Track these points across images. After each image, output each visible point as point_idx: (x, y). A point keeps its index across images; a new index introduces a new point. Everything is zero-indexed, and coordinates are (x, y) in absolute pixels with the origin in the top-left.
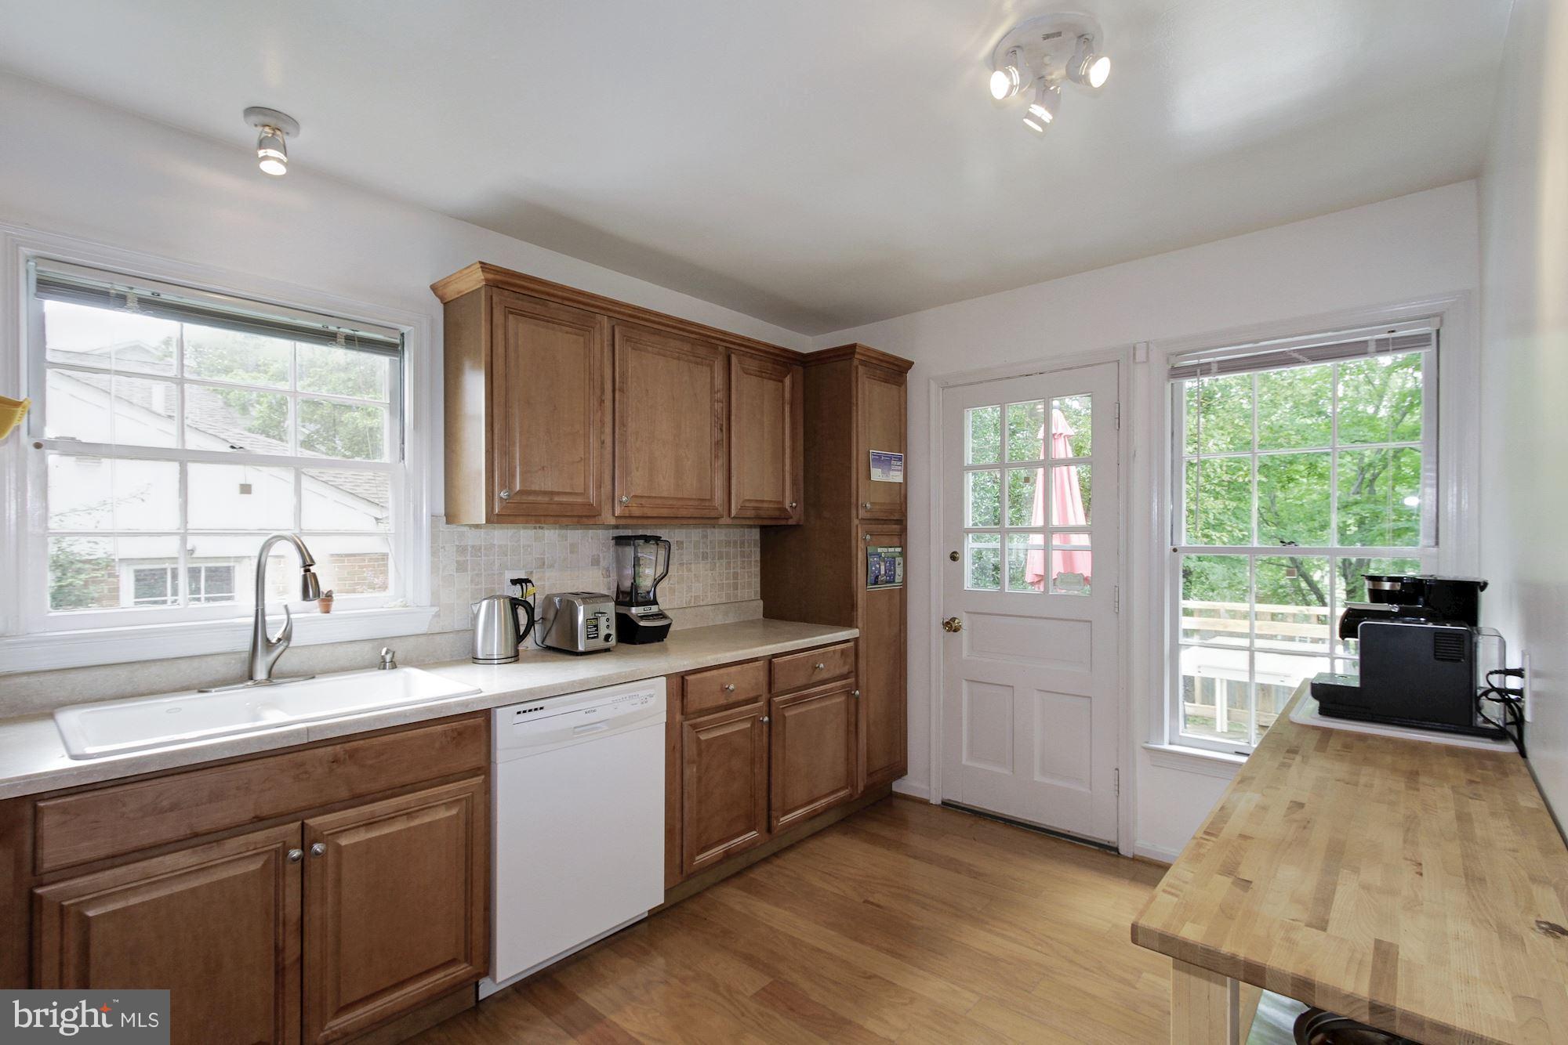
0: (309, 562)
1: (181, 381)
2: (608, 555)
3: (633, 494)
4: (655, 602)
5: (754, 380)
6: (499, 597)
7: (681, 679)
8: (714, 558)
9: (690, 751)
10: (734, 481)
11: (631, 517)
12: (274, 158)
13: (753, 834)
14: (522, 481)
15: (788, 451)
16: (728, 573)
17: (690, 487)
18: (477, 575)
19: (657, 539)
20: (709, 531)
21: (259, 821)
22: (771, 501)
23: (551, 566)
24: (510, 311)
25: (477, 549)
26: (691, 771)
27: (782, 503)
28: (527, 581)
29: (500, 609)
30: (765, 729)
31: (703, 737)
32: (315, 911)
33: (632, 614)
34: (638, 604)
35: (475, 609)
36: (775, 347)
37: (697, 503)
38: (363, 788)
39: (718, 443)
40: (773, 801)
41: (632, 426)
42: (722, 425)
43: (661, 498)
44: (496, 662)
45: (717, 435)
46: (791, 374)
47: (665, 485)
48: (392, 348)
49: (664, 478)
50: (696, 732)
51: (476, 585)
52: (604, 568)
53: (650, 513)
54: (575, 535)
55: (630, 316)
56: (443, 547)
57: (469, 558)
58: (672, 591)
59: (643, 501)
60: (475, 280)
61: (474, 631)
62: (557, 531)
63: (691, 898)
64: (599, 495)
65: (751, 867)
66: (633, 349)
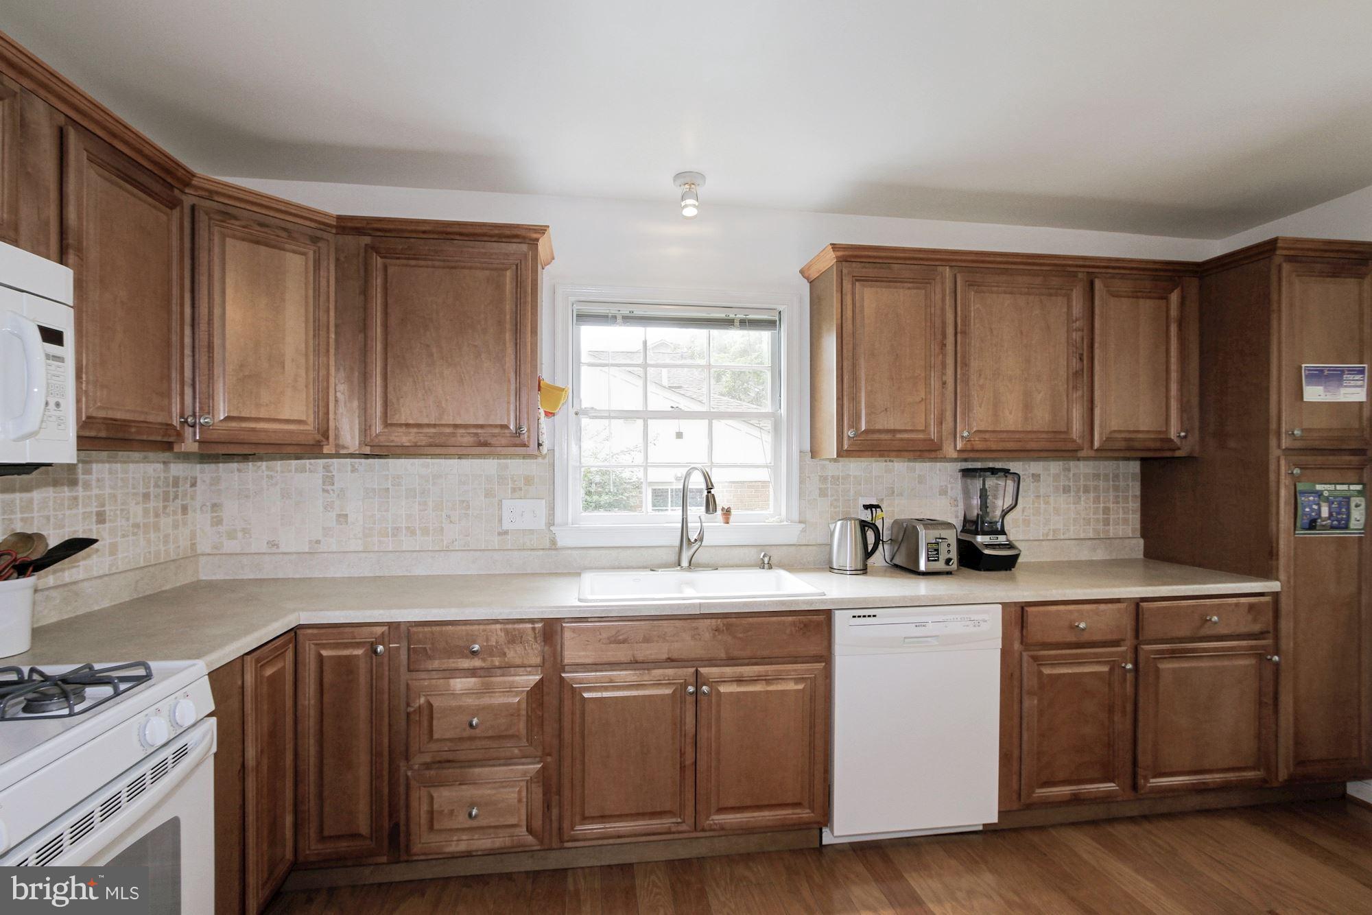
0: (710, 487)
1: (645, 366)
2: (956, 486)
3: (975, 430)
4: (1003, 532)
5: (1125, 303)
6: (850, 519)
7: (1020, 609)
8: (1079, 490)
9: (1030, 682)
10: (1097, 412)
11: (973, 450)
12: (690, 205)
13: (1110, 786)
14: (867, 422)
15: (1174, 376)
16: (1098, 508)
17: (1042, 418)
18: (836, 500)
19: (1006, 472)
20: (1072, 463)
21: (671, 661)
22: (1148, 432)
23: (901, 494)
24: (857, 279)
25: (835, 479)
26: (1030, 703)
27: (1167, 431)
28: (877, 507)
29: (852, 529)
30: (1129, 676)
31: (1047, 671)
32: (703, 734)
33: (977, 542)
34: (984, 533)
35: (832, 527)
36: (1155, 262)
37: (1050, 436)
38: (736, 653)
39: (1077, 374)
40: (1140, 758)
41: (974, 364)
42: (1082, 354)
43: (1007, 432)
44: (848, 572)
45: (1075, 363)
46: (1179, 288)
47: (1012, 419)
48: (770, 324)
49: (1011, 413)
50: (1038, 665)
51: (835, 508)
52: (951, 498)
53: (994, 447)
54: (922, 467)
55: (973, 261)
56: (809, 477)
57: (829, 485)
58: (1027, 522)
59: (987, 436)
60: (830, 259)
61: (830, 545)
62: (906, 464)
63: (1034, 829)
64: (940, 432)
65: (1112, 820)
66: (976, 292)
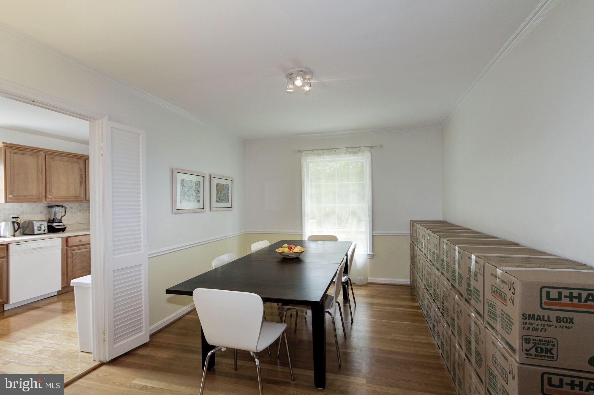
2: (45, 211)
3: (53, 196)
4: (61, 222)
6: (8, 221)
7: (66, 238)
9: (70, 255)
11: (52, 201)
14: (16, 193)
17: (72, 193)
19: (62, 206)
20: (82, 204)
23: (26, 214)
24: (12, 153)
26: (70, 260)
28: (18, 217)
29: (9, 224)
33: (53, 225)
34: (55, 223)
35: (0, 224)
37: (75, 197)
39: (81, 182)
41: (52, 179)
42: (82, 178)
43: (62, 196)
44: (8, 237)
47: (64, 193)
50: (72, 251)
52: (44, 214)
53: (59, 200)
55: (51, 152)
58: (69, 219)
59: (56, 197)
64: (41, 196)
66: (52, 160)
